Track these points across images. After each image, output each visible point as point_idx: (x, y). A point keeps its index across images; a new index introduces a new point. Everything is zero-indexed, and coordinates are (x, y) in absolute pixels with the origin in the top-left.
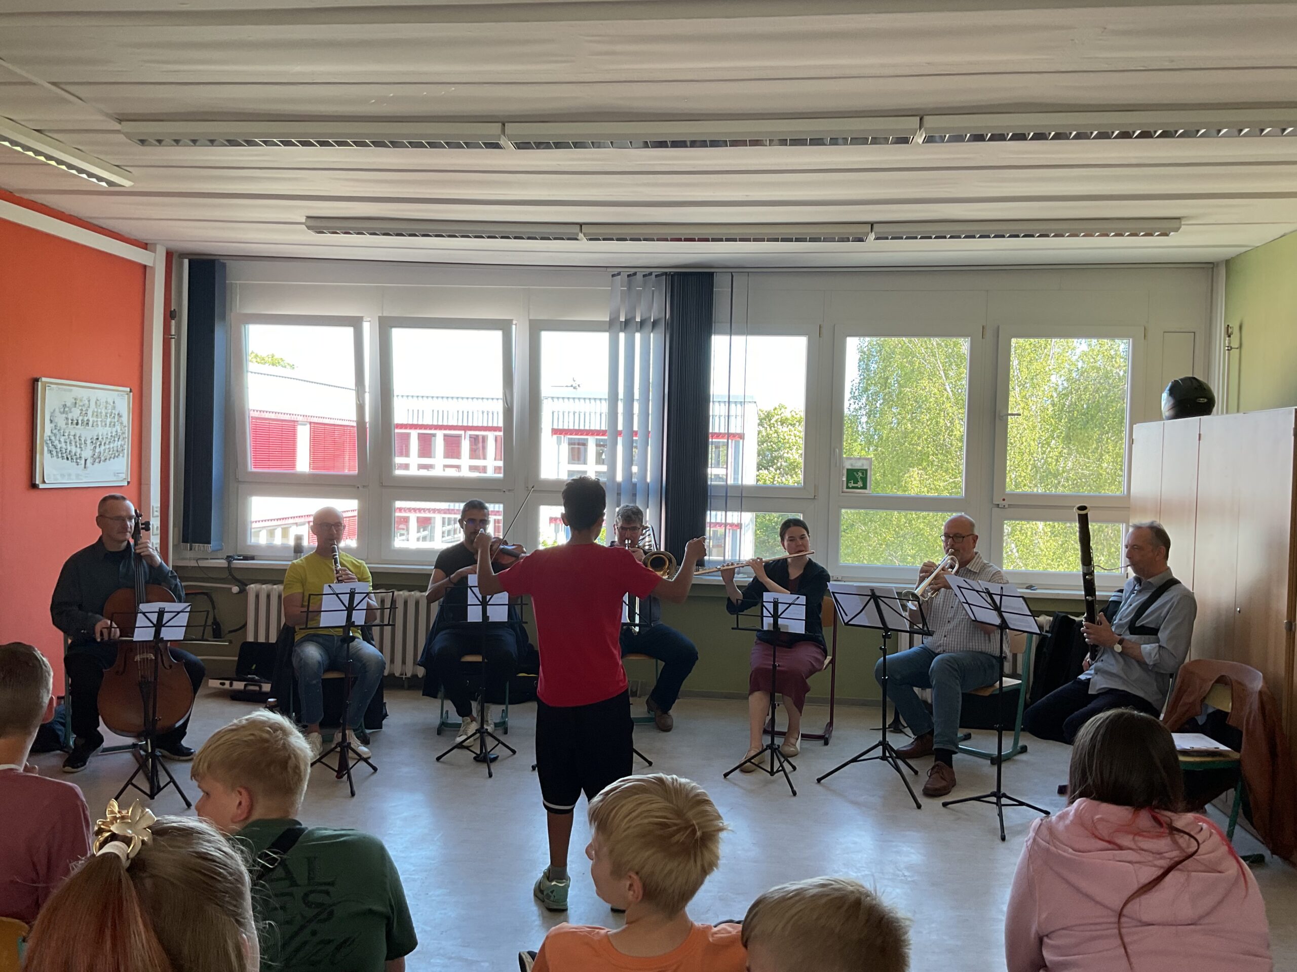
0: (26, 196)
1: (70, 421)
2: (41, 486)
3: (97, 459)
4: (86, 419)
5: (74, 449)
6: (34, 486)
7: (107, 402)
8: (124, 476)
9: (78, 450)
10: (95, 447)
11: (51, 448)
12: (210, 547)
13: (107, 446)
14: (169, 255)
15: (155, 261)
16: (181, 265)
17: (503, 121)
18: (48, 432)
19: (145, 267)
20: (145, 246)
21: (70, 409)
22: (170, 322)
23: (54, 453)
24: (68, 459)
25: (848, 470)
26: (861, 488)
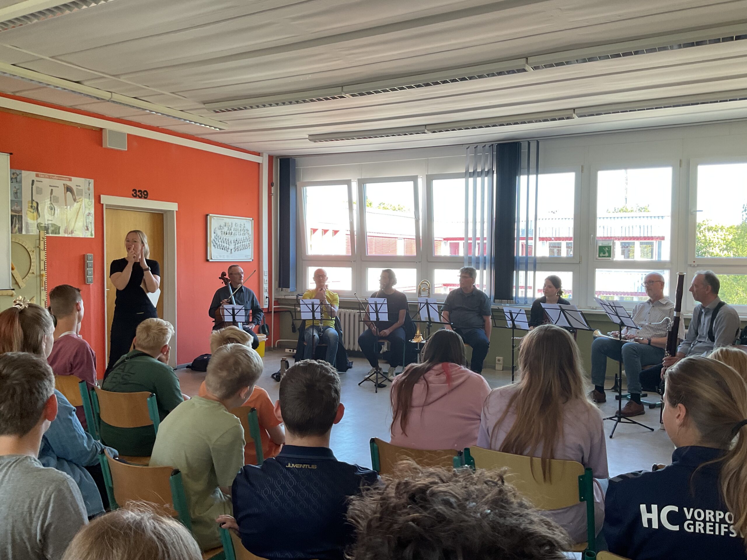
0: (200, 137)
1: (223, 233)
2: (210, 260)
3: (236, 249)
4: (230, 232)
5: (225, 245)
6: (207, 260)
7: (241, 225)
8: (250, 257)
9: (228, 245)
10: (236, 244)
11: (215, 244)
12: (289, 290)
13: (241, 244)
14: (271, 158)
15: (264, 161)
16: (278, 161)
18: (213, 237)
19: (259, 163)
20: (259, 154)
21: (223, 227)
22: (271, 188)
23: (216, 246)
24: (223, 249)
25: (600, 247)
26: (607, 257)
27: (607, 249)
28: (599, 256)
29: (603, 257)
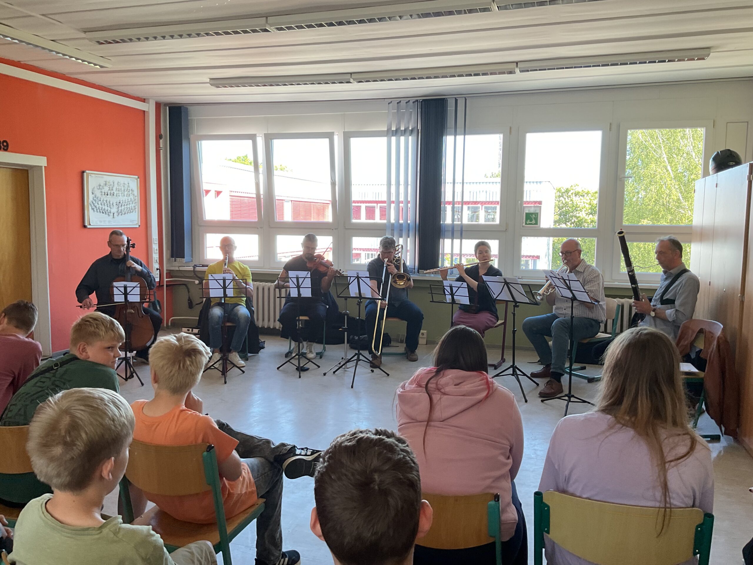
0: (72, 76)
1: (103, 193)
2: (88, 227)
3: (120, 213)
4: (112, 192)
5: (106, 208)
6: (85, 227)
7: (124, 184)
8: (136, 222)
9: (109, 209)
10: (119, 207)
11: (93, 207)
12: (184, 260)
13: (126, 207)
14: (158, 105)
15: (150, 109)
16: (166, 109)
17: (267, 16)
18: (91, 199)
19: (144, 111)
20: (144, 100)
21: (103, 187)
22: (159, 141)
23: (95, 210)
24: (103, 213)
25: (526, 214)
26: (534, 224)
27: (534, 216)
28: (526, 224)
29: (529, 224)
